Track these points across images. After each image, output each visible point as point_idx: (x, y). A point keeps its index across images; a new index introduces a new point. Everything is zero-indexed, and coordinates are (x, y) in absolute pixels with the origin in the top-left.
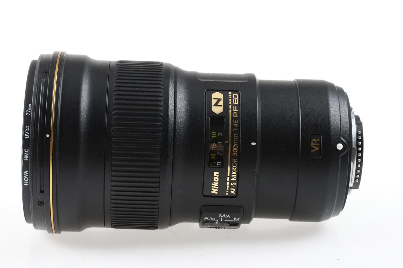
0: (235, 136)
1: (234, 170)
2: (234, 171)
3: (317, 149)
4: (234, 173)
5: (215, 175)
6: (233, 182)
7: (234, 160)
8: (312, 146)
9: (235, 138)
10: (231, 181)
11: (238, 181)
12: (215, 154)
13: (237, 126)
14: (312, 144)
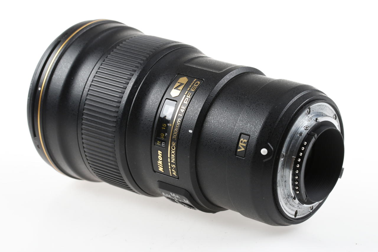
0: (178, 121)
1: (173, 152)
2: (173, 154)
3: (243, 149)
4: (173, 156)
5: (159, 154)
6: (173, 164)
7: (173, 143)
8: (240, 145)
9: (178, 123)
10: (171, 163)
11: (176, 164)
12: (163, 134)
13: (183, 112)
14: (240, 143)
